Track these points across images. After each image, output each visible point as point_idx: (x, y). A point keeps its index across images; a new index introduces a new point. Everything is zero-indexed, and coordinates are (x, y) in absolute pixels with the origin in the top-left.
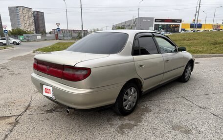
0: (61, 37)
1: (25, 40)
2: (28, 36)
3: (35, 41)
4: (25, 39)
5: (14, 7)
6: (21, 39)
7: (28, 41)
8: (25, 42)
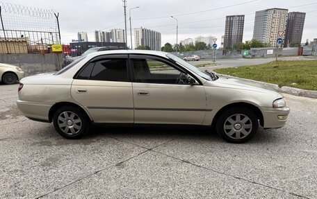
0: (308, 51)
1: (249, 56)
2: (255, 51)
3: (263, 57)
4: (249, 54)
5: (263, 11)
6: (245, 54)
7: (253, 57)
8: (249, 58)
